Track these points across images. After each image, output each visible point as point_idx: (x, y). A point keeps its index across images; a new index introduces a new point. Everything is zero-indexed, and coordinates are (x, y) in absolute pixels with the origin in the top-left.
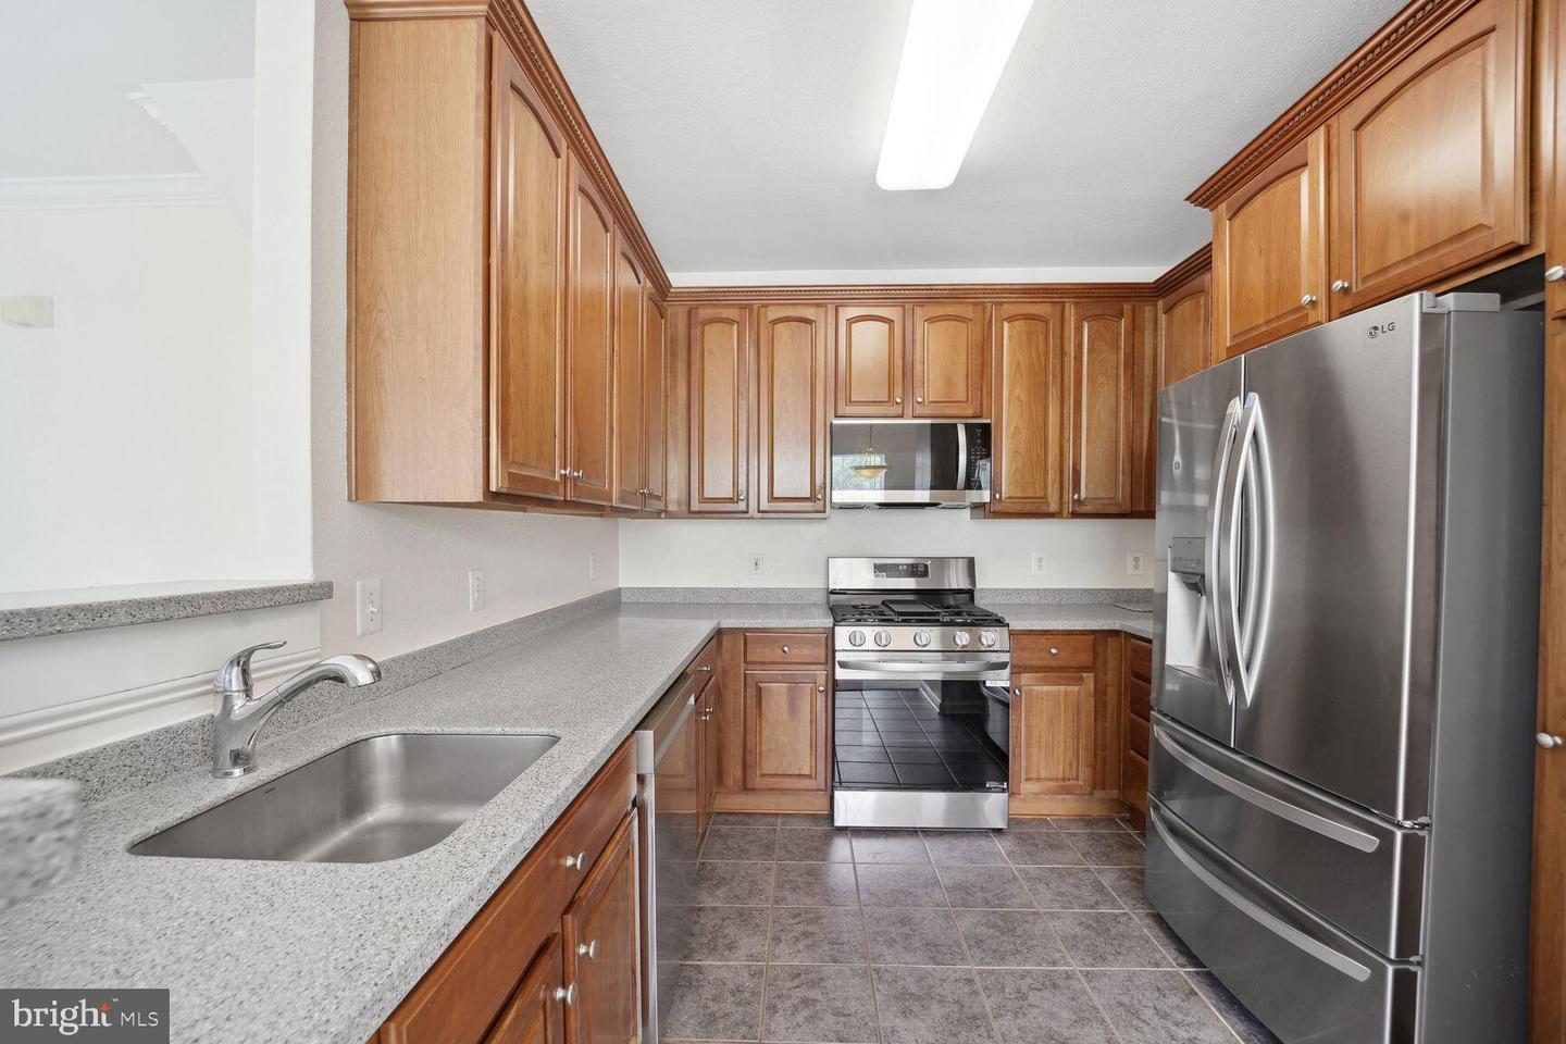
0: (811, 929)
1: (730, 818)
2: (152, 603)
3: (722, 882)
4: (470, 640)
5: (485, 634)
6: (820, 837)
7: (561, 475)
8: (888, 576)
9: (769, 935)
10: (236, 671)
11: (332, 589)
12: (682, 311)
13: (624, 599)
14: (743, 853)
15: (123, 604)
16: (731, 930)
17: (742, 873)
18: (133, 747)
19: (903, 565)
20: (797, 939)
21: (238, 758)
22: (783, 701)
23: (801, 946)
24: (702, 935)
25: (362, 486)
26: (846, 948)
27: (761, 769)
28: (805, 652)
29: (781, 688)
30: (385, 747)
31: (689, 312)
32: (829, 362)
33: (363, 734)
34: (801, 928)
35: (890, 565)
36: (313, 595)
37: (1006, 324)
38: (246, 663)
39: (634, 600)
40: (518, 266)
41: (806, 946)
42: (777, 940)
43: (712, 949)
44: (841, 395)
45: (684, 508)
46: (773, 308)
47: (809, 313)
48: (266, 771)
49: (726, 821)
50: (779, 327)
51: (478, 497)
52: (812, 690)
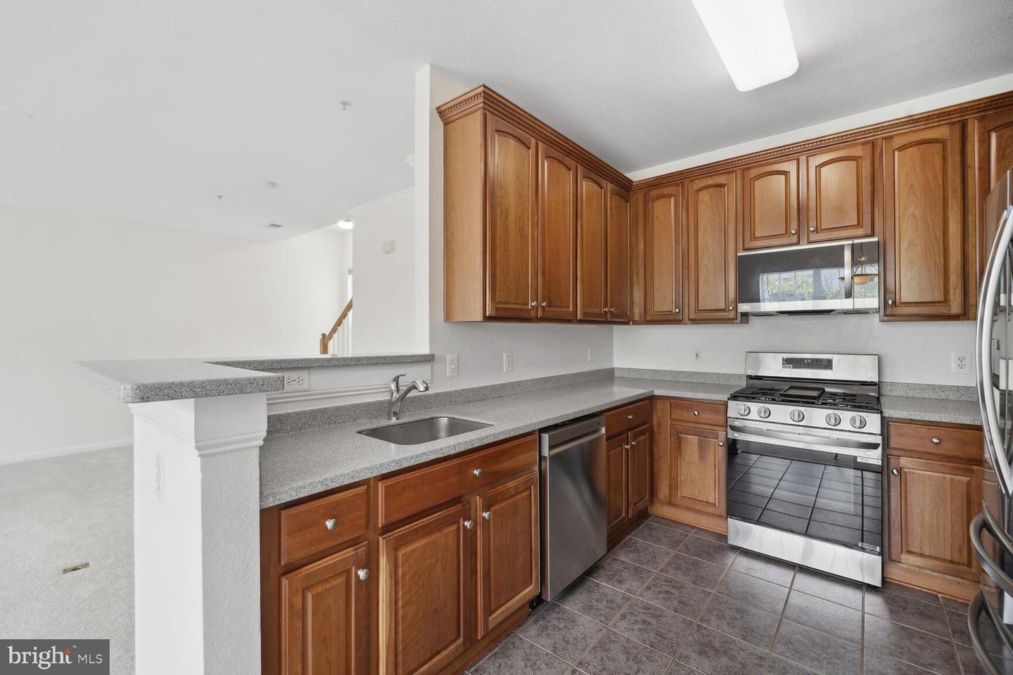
0: (673, 591)
1: (662, 521)
2: (373, 358)
3: (637, 551)
4: (502, 386)
5: (512, 384)
6: (715, 548)
7: (532, 306)
8: (794, 367)
9: (646, 584)
10: (395, 383)
11: (434, 357)
12: (640, 196)
13: (616, 374)
14: (658, 540)
15: (365, 357)
16: (626, 574)
17: (651, 550)
18: (369, 405)
19: (808, 359)
20: (660, 592)
21: (395, 414)
22: (695, 449)
23: (660, 597)
24: (610, 571)
25: (448, 317)
26: (688, 608)
27: (681, 492)
28: (710, 416)
29: (693, 439)
30: (444, 421)
31: (645, 195)
32: (738, 212)
33: (438, 415)
34: (667, 588)
35: (797, 359)
36: (428, 359)
37: (896, 152)
38: (398, 381)
39: (622, 376)
40: (502, 211)
41: (663, 598)
42: (648, 588)
43: (610, 579)
44: (748, 234)
45: (643, 318)
46: (697, 181)
47: (722, 179)
48: (402, 421)
49: (659, 521)
50: (701, 193)
51: (480, 318)
52: (715, 443)
